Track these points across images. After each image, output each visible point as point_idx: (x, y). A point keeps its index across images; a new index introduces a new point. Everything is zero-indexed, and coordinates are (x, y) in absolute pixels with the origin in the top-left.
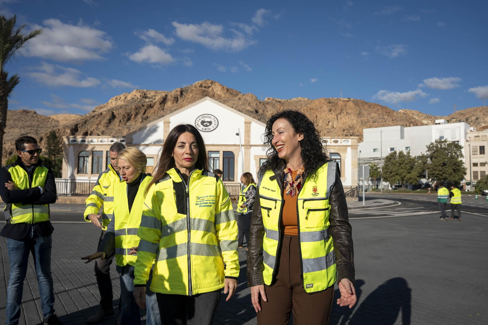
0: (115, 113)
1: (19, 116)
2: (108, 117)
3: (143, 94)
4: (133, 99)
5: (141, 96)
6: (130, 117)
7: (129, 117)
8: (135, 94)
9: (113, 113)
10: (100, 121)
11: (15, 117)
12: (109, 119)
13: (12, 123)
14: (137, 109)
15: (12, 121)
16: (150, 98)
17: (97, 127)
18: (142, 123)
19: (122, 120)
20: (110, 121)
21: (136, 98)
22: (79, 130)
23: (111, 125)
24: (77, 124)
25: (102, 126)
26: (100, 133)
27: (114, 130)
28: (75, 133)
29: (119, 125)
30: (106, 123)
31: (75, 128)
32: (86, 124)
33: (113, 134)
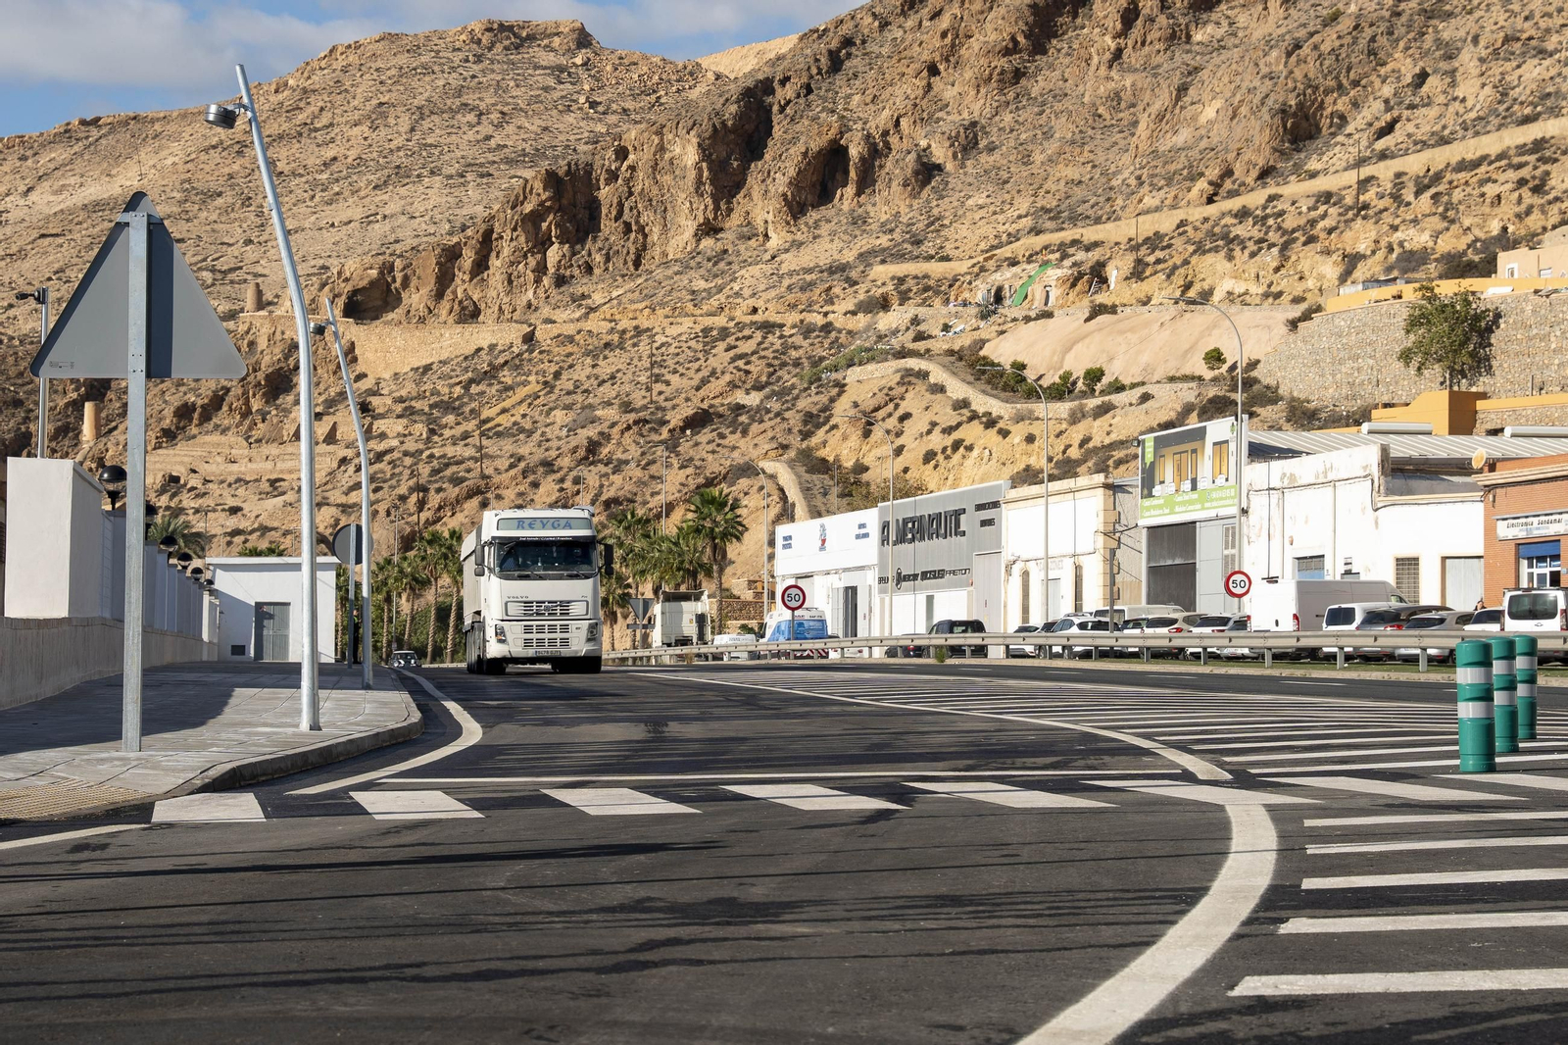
1: (454, 80)
11: (425, 90)
13: (398, 141)
15: (405, 123)
17: (929, 87)
22: (777, 132)
23: (1051, 67)
24: (766, 87)
25: (968, 74)
26: (940, 153)
27: (1067, 103)
28: (744, 170)
29: (1118, 54)
30: (1007, 52)
31: (740, 117)
32: (839, 79)
33: (1052, 147)
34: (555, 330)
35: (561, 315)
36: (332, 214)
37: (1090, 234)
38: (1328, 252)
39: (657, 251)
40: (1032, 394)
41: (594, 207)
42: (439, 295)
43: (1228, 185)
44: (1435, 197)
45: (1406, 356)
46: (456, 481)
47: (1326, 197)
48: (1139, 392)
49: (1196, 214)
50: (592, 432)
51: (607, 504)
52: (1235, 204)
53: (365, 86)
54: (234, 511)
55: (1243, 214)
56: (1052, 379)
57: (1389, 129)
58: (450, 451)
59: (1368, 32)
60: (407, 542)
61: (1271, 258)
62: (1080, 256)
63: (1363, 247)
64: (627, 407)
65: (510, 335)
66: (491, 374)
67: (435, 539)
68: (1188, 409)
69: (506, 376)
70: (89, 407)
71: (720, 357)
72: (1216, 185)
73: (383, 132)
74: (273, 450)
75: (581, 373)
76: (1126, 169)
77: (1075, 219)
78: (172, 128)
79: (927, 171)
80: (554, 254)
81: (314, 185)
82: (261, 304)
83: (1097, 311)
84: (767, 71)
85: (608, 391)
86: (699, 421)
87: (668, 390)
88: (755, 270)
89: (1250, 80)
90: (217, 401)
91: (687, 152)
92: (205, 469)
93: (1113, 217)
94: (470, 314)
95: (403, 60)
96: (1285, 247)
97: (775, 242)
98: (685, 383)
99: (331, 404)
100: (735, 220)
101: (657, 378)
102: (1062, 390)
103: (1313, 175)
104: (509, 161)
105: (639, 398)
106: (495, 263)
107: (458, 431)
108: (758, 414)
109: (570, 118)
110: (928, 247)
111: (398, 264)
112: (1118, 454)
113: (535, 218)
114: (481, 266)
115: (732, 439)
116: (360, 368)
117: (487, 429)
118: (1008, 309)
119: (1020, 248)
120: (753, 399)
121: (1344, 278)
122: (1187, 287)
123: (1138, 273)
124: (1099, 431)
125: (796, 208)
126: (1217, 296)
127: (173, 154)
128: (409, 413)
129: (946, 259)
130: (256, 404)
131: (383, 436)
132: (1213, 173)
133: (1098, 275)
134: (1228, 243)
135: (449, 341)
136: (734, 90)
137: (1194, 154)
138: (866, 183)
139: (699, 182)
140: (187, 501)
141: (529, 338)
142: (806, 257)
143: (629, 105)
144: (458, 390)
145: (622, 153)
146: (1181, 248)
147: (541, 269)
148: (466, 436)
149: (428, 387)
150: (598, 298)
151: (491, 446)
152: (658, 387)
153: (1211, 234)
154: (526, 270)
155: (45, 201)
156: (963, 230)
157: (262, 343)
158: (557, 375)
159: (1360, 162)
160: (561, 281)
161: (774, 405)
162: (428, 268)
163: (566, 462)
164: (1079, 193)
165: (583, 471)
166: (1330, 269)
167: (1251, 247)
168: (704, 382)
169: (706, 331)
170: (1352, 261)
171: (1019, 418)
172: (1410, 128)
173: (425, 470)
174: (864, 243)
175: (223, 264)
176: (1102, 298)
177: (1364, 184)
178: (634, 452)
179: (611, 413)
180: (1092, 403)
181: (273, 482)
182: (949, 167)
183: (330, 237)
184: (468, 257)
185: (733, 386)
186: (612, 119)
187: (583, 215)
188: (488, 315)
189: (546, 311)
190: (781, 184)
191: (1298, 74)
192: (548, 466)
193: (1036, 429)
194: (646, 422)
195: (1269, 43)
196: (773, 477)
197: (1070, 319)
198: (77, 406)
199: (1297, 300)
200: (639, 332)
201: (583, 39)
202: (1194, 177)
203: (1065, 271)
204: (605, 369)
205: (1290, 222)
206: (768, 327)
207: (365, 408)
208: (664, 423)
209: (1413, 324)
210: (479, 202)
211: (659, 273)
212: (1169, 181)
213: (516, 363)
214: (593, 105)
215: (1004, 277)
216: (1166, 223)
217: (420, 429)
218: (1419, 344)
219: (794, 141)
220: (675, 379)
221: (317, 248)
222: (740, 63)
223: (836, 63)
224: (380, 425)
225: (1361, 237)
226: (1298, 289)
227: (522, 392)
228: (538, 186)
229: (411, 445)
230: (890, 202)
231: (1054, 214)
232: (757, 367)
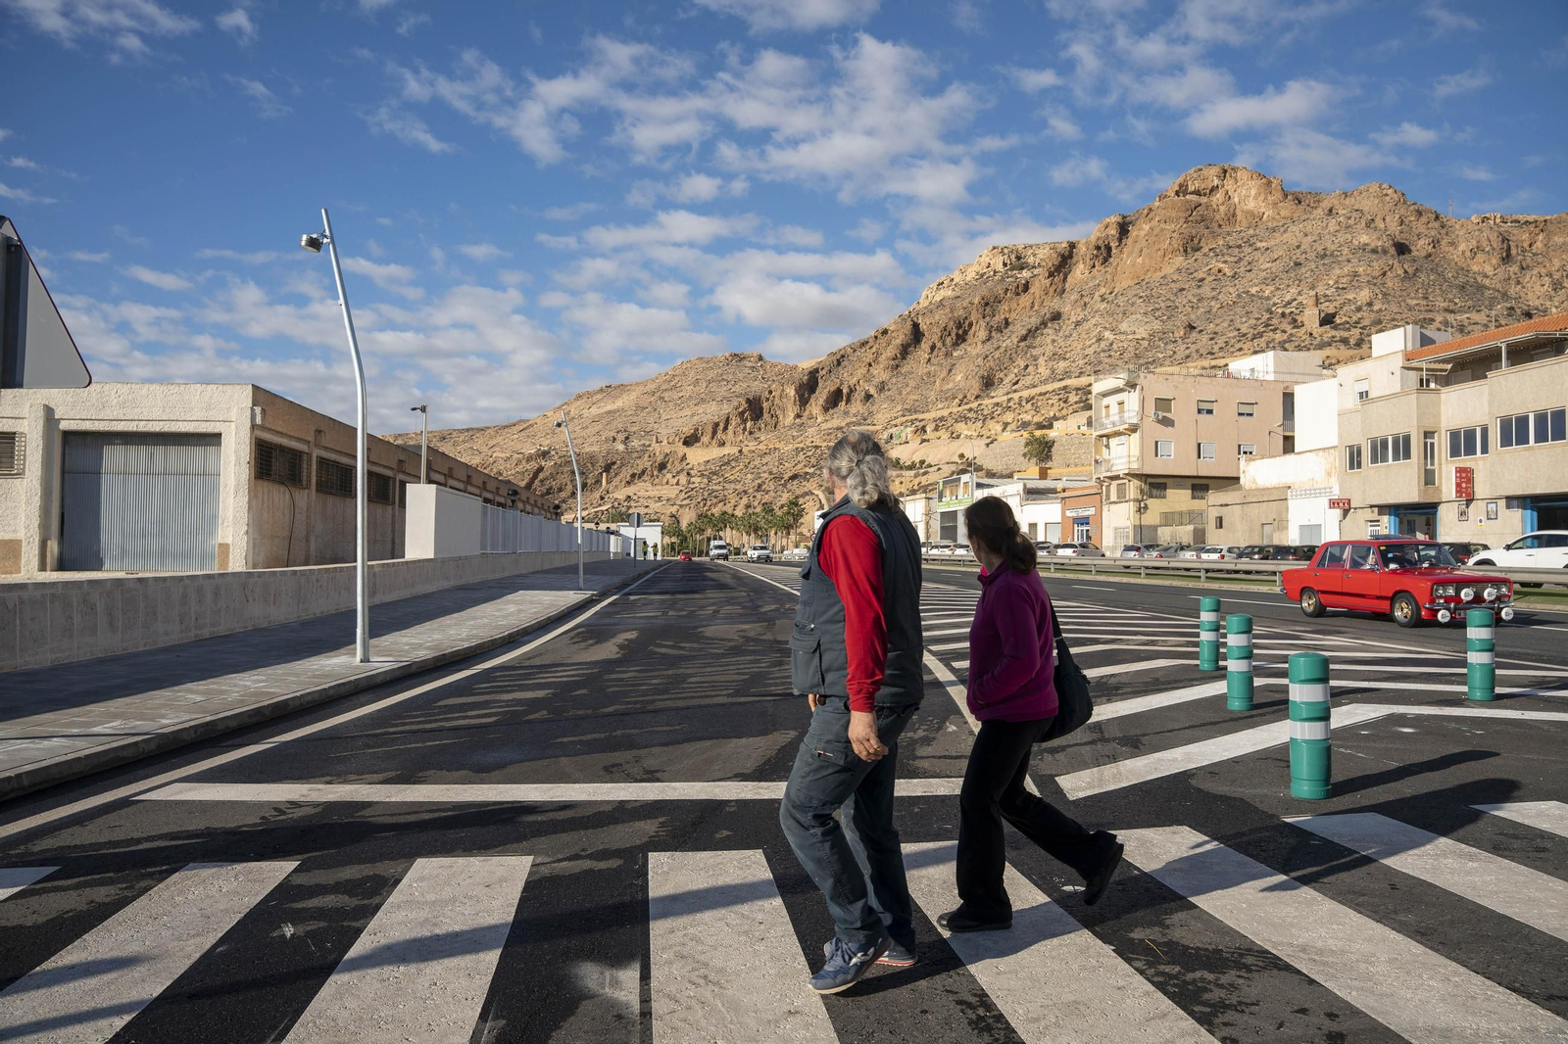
0: (923, 327)
1: (720, 371)
2: (900, 338)
3: (1013, 257)
4: (982, 275)
5: (1005, 265)
6: (966, 332)
7: (960, 332)
8: (987, 260)
9: (916, 326)
10: (878, 354)
11: (711, 374)
12: (902, 345)
13: (702, 391)
14: (987, 304)
16: (1034, 267)
17: (868, 371)
18: (988, 343)
19: (939, 345)
20: (905, 351)
21: (992, 273)
22: (820, 385)
23: (908, 364)
24: (817, 371)
25: (881, 366)
26: (872, 391)
27: (913, 375)
28: (809, 397)
29: (929, 360)
30: (894, 359)
31: (809, 380)
32: (840, 368)
33: (908, 389)
34: (749, 448)
35: (750, 444)
36: (681, 414)
37: (921, 416)
38: (998, 422)
39: (782, 423)
40: (901, 468)
41: (761, 409)
42: (713, 438)
43: (965, 400)
44: (1033, 404)
45: (1025, 455)
46: (716, 497)
47: (997, 404)
48: (937, 467)
49: (955, 410)
50: (759, 481)
51: (763, 504)
52: (968, 407)
53: (692, 373)
54: (647, 507)
55: (970, 410)
56: (908, 463)
57: (1017, 383)
58: (714, 487)
59: (1009, 352)
60: (700, 516)
61: (980, 424)
62: (918, 423)
63: (1009, 420)
64: (771, 473)
65: (734, 450)
66: (728, 463)
67: (706, 516)
68: (953, 473)
69: (733, 464)
70: (604, 474)
71: (801, 457)
72: (962, 401)
73: (698, 388)
74: (659, 487)
75: (757, 462)
76: (932, 396)
77: (916, 412)
78: (633, 388)
79: (868, 397)
80: (749, 424)
81: (676, 404)
82: (657, 442)
83: (923, 441)
84: (817, 366)
85: (765, 468)
86: (794, 477)
87: (784, 468)
88: (813, 429)
89: (972, 367)
90: (643, 472)
91: (791, 391)
92: (639, 494)
93: (928, 411)
94: (722, 444)
95: (704, 365)
96: (984, 420)
97: (819, 420)
98: (790, 465)
99: (678, 473)
100: (807, 413)
101: (781, 464)
102: (912, 467)
103: (993, 397)
104: (737, 396)
105: (775, 470)
106: (730, 427)
107: (717, 481)
108: (813, 475)
109: (756, 383)
110: (869, 421)
111: (700, 428)
112: (930, 488)
113: (742, 414)
114: (726, 428)
115: (804, 483)
116: (688, 461)
117: (726, 480)
118: (894, 441)
119: (898, 421)
120: (811, 470)
121: (1003, 430)
122: (953, 433)
123: (936, 429)
124: (924, 480)
125: (826, 409)
126: (962, 436)
127: (633, 396)
128: (702, 475)
129: (874, 425)
130: (655, 473)
131: (694, 483)
132: (960, 397)
133: (923, 429)
134: (966, 419)
135: (716, 453)
136: (806, 372)
137: (954, 391)
138: (848, 401)
139: (795, 401)
140: (633, 504)
141: (740, 451)
142: (829, 425)
143: (775, 378)
144: (718, 468)
145: (770, 392)
146: (950, 421)
147: (745, 429)
148: (720, 482)
149: (708, 467)
150: (762, 438)
151: (727, 486)
152: (781, 467)
153: (960, 416)
154: (740, 429)
155: (594, 411)
156: (880, 416)
157: (658, 454)
158: (749, 463)
159: (1008, 393)
160: (751, 433)
161: (818, 472)
162: (710, 429)
163: (751, 491)
164: (917, 404)
165: (755, 494)
166: (999, 427)
167: (973, 420)
168: (796, 465)
169: (797, 449)
170: (1006, 425)
171: (898, 476)
172: (1024, 382)
173: (706, 494)
174: (848, 420)
175: (648, 430)
176: (924, 437)
177: (1009, 400)
178: (773, 487)
179: (766, 475)
180: (921, 471)
181: (659, 498)
182: (875, 396)
183: (681, 420)
184: (722, 426)
185: (805, 466)
186: (769, 383)
187: (758, 412)
188: (728, 444)
189: (746, 443)
190: (821, 401)
191: (987, 365)
192: (745, 492)
193: (903, 480)
194: (777, 478)
195: (978, 356)
196: (817, 496)
197: (914, 444)
198: (601, 474)
199: (988, 438)
200: (775, 449)
201: (761, 358)
202: (954, 399)
203: (913, 428)
204: (764, 461)
205: (985, 413)
206: (817, 447)
207: (688, 474)
208: (782, 478)
209: (1027, 444)
210: (726, 409)
211: (782, 431)
212: (946, 400)
213: (736, 459)
214: (763, 378)
215: (893, 430)
216: (945, 413)
217: (705, 481)
218: (1029, 451)
219: (826, 388)
220: (786, 464)
221: (677, 424)
222: (807, 364)
223: (839, 363)
224: (693, 479)
225: (1009, 417)
226: (989, 434)
227: (738, 468)
228: (744, 403)
229: (702, 486)
230: (857, 407)
231: (909, 411)
232: (813, 460)
